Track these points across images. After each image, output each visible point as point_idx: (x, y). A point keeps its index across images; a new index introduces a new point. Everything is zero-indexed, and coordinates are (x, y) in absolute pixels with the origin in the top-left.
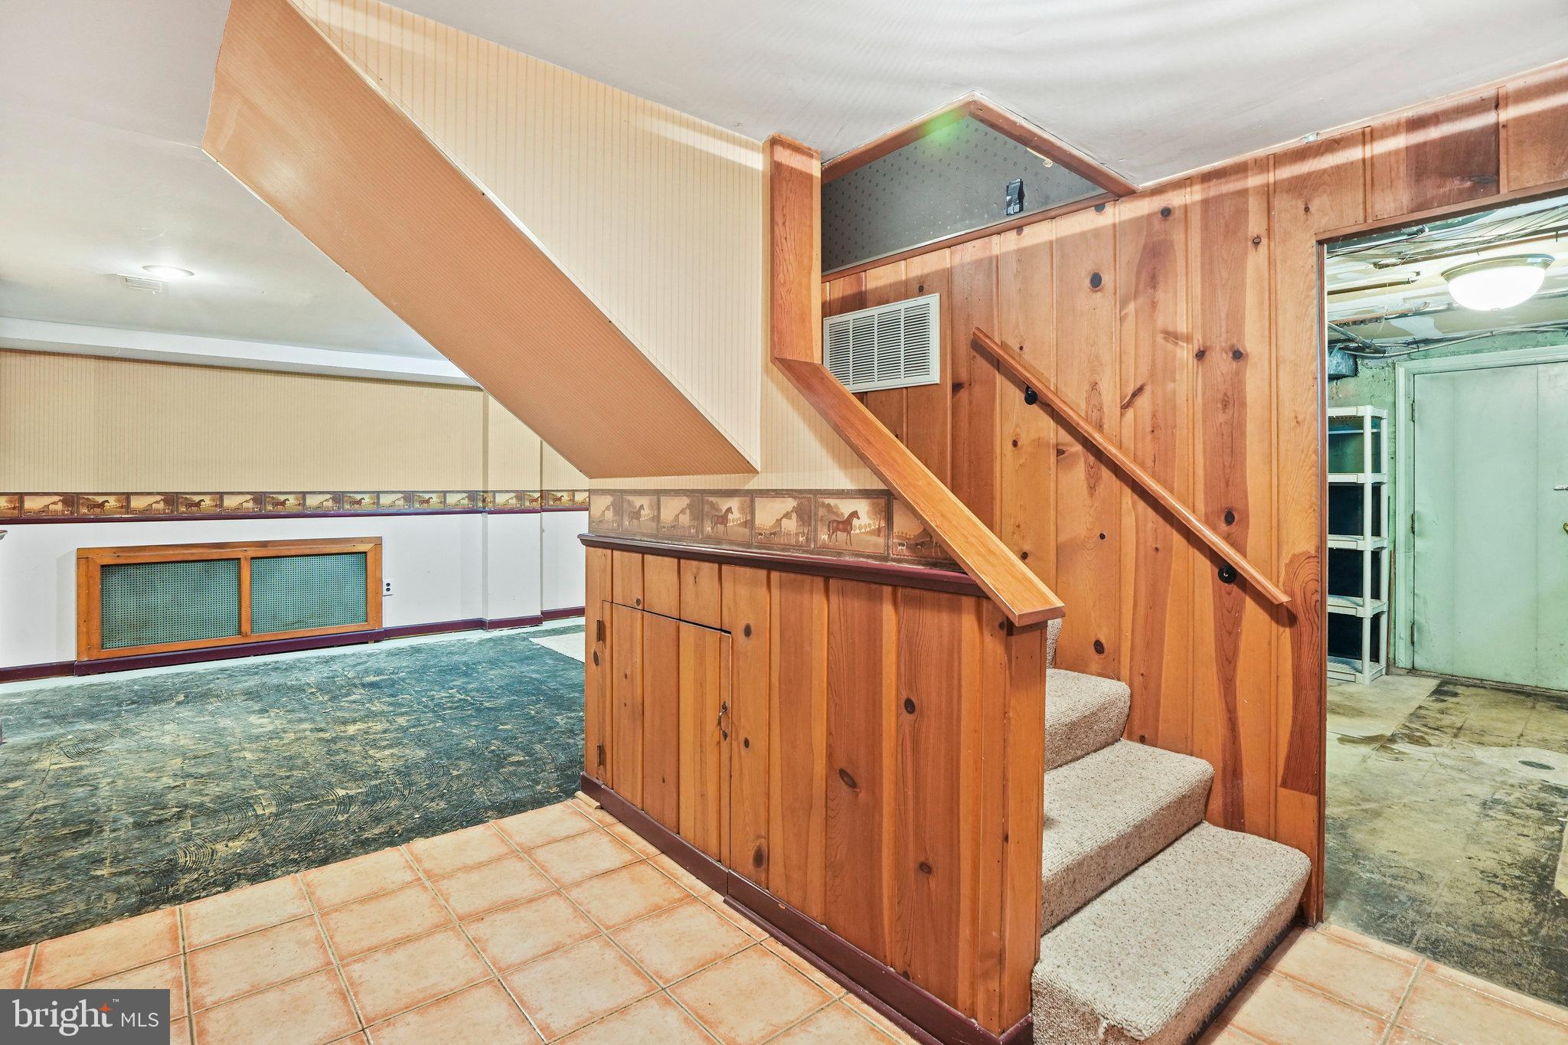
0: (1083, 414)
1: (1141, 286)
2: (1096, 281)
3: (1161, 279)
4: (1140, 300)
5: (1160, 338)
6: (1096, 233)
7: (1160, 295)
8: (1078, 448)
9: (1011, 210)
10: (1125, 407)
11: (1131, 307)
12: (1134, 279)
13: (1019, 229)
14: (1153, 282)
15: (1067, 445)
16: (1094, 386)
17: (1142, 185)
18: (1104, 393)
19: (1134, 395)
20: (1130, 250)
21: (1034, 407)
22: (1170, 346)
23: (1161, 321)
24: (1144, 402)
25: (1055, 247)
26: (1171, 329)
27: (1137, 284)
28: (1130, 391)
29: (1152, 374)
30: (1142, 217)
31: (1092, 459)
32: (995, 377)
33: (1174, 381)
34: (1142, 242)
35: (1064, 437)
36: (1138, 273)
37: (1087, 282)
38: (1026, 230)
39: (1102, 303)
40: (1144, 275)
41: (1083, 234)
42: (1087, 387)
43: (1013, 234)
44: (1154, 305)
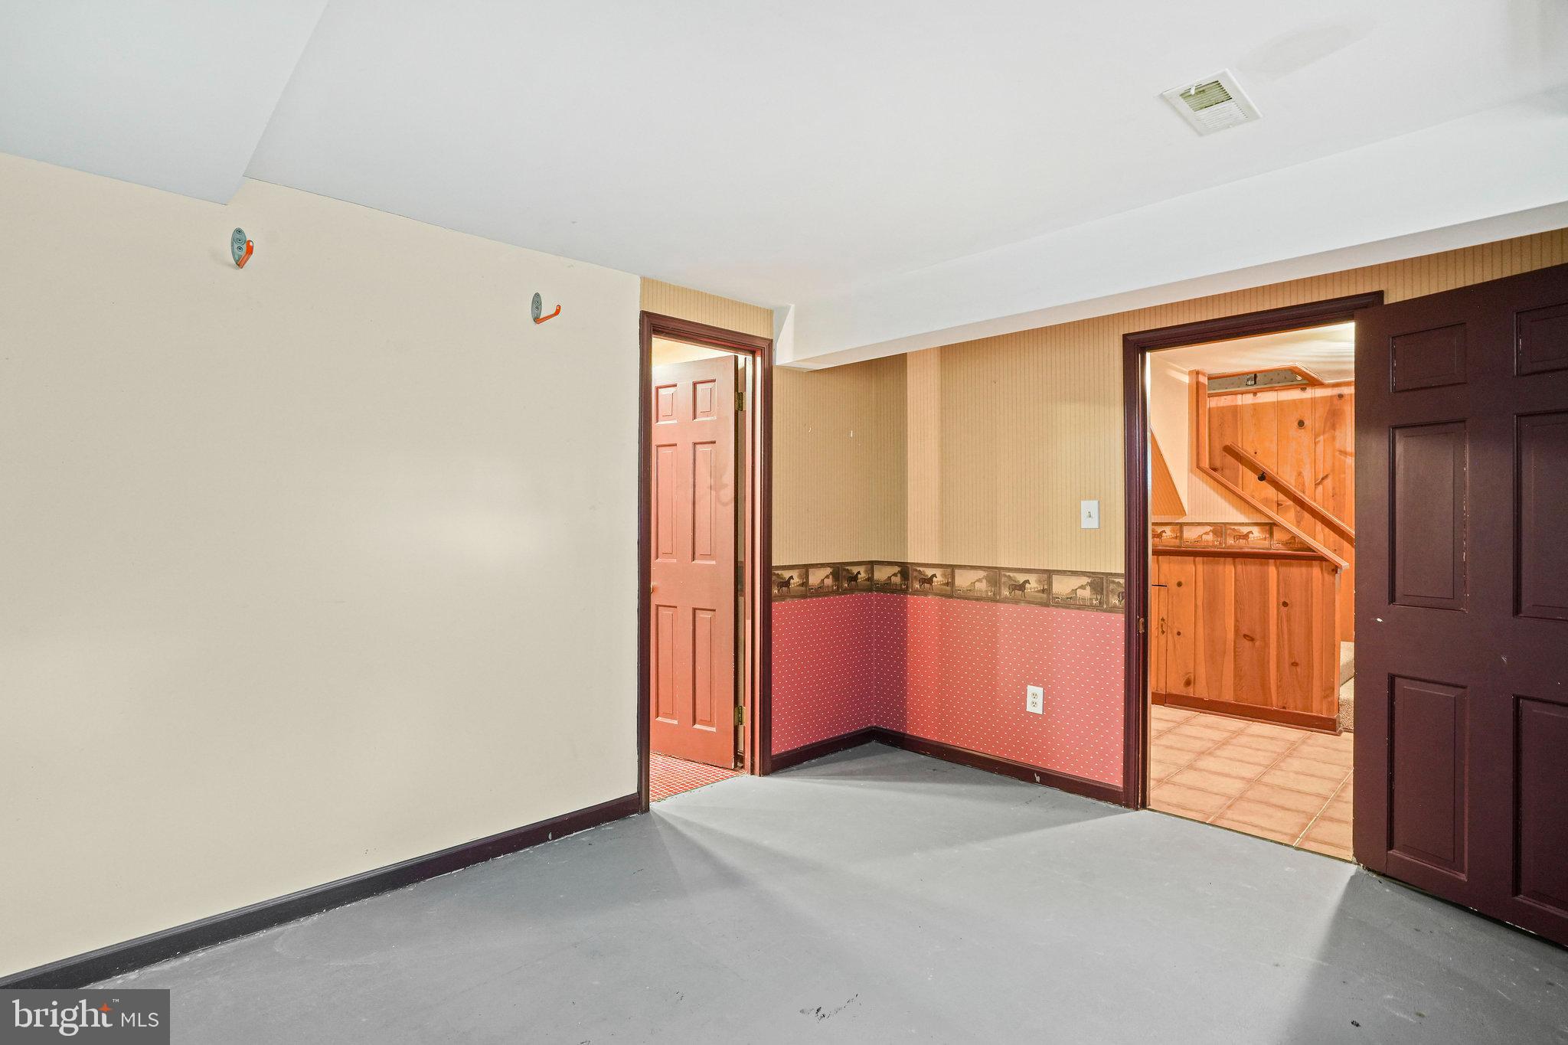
0: (1294, 484)
1: (1327, 429)
2: (1301, 424)
3: (1337, 426)
4: (1326, 435)
5: (1337, 453)
6: (1302, 401)
7: (1337, 433)
8: (1290, 503)
9: (1249, 383)
10: (1317, 485)
11: (1321, 438)
12: (1323, 425)
13: (1255, 394)
14: (1333, 427)
15: (1282, 501)
16: (1300, 474)
17: (1327, 382)
18: (1306, 478)
19: (1323, 479)
20: (1321, 411)
21: (1264, 483)
22: (1343, 457)
23: (1338, 445)
24: (1328, 482)
25: (1279, 406)
26: (1342, 450)
27: (1325, 427)
28: (1321, 477)
29: (1333, 470)
30: (1327, 397)
31: (1298, 508)
32: (1238, 467)
33: (1345, 473)
34: (1328, 408)
35: (1282, 497)
36: (1325, 423)
37: (1296, 424)
38: (1259, 395)
39: (1305, 436)
40: (1328, 424)
41: (1294, 401)
42: (1295, 474)
43: (1251, 395)
44: (1334, 438)
